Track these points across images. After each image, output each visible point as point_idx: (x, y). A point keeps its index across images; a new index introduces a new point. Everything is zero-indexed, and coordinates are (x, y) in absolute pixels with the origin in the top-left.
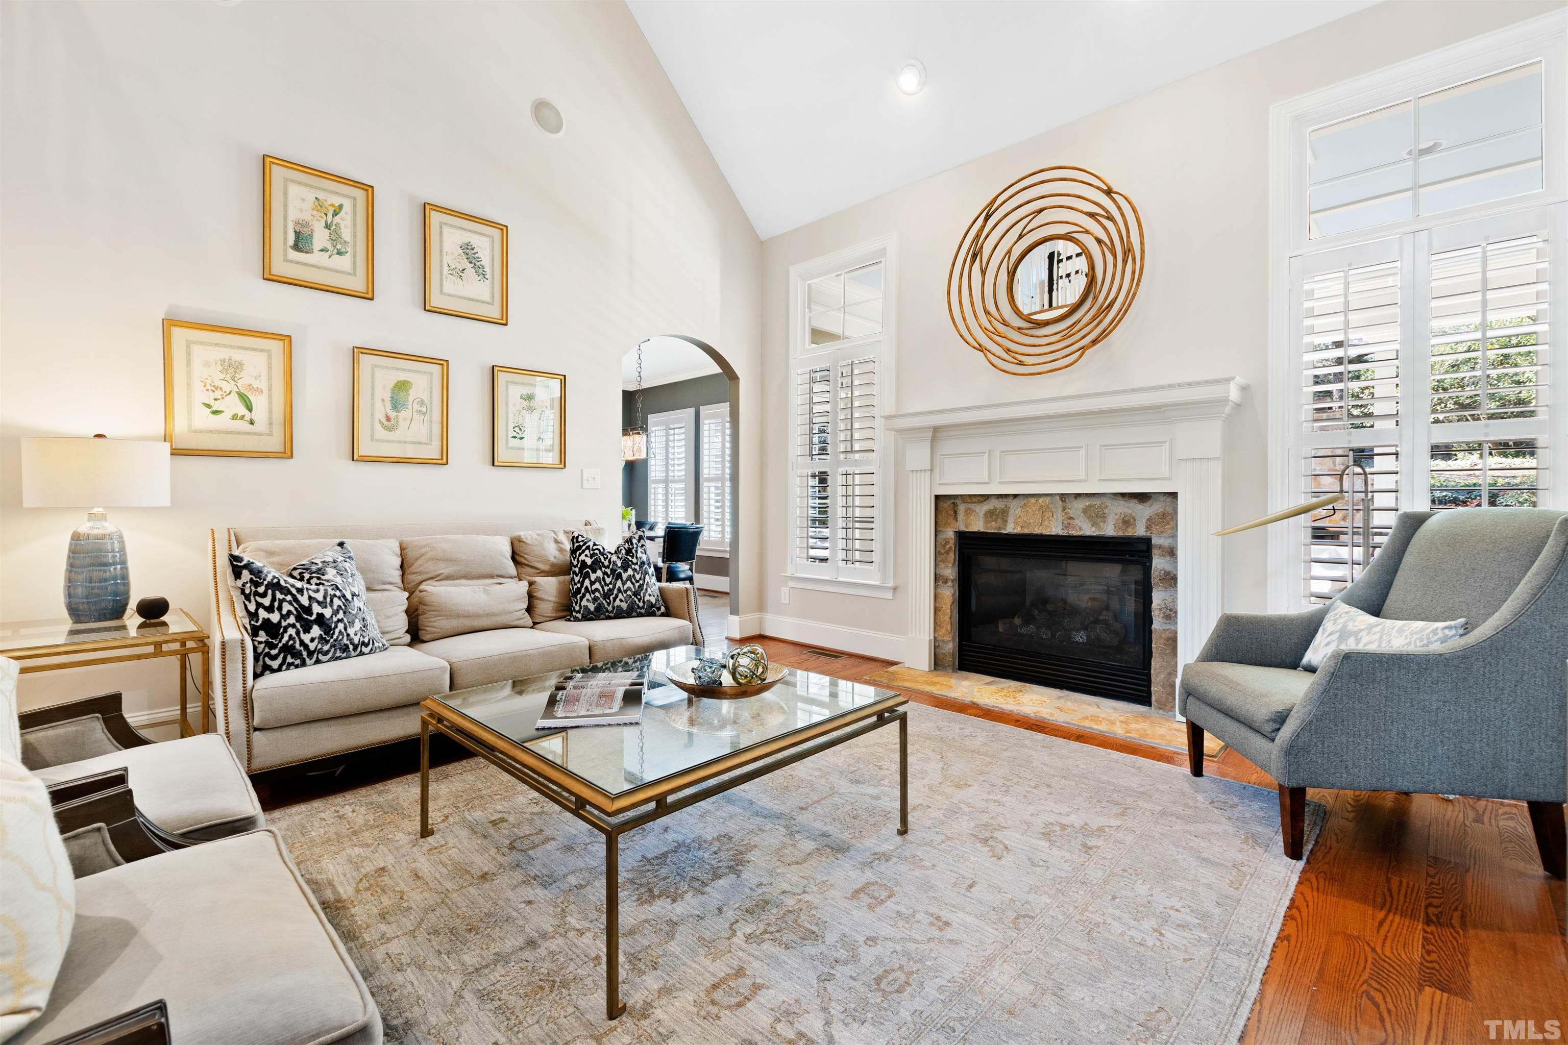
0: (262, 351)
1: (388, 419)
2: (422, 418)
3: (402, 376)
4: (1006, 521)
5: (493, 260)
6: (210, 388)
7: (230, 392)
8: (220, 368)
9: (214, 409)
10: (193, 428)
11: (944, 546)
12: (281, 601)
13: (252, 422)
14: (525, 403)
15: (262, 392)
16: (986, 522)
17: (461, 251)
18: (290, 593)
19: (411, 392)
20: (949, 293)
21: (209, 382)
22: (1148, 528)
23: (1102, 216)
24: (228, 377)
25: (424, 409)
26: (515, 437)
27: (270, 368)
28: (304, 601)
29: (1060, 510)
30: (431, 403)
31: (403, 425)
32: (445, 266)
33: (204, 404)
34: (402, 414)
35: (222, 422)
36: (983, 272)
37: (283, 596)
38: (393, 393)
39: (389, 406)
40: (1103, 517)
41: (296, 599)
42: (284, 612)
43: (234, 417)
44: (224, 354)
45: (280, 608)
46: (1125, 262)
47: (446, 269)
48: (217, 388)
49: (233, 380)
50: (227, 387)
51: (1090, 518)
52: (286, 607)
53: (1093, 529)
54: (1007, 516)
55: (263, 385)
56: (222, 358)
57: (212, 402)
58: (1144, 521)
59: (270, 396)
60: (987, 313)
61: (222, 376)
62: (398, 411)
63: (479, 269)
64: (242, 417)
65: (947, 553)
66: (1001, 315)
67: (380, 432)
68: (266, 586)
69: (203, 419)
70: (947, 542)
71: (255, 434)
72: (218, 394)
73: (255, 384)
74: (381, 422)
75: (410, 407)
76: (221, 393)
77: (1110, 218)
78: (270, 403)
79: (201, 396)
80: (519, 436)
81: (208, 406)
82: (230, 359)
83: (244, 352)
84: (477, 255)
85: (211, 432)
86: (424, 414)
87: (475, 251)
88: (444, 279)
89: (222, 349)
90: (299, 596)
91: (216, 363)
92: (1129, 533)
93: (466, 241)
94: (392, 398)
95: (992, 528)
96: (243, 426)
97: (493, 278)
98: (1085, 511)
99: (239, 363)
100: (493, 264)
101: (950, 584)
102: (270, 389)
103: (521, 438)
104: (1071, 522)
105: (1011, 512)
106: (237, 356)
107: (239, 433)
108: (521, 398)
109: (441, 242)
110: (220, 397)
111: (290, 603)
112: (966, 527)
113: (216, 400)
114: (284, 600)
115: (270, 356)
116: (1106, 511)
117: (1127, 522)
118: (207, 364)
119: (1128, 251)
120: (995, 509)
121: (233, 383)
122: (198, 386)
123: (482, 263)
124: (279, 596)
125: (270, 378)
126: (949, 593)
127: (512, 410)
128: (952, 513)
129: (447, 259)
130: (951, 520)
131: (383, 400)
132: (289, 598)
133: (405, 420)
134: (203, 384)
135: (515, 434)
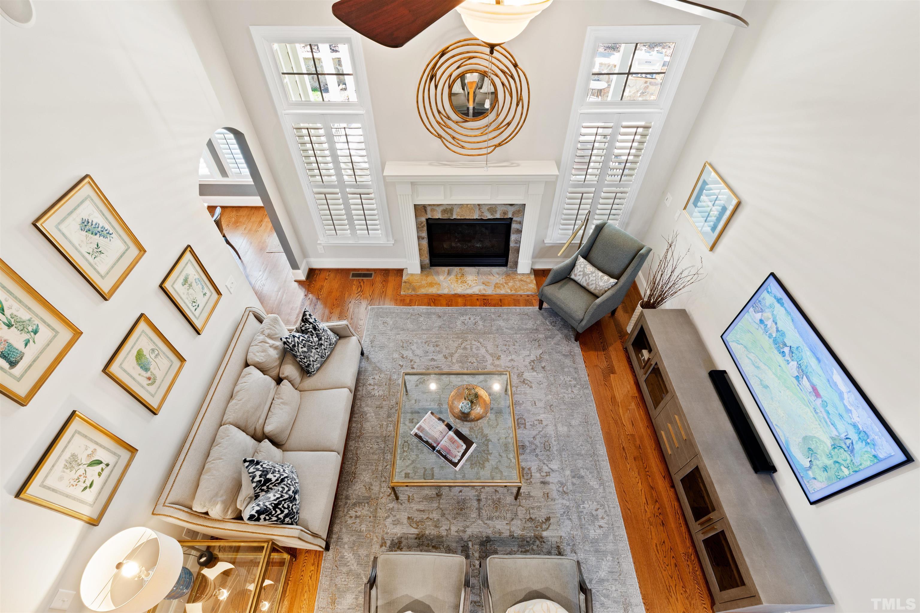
0: (73, 436)
1: (149, 379)
2: (159, 357)
3: (134, 352)
4: (452, 214)
5: (104, 215)
6: (76, 483)
7: (85, 470)
8: (68, 471)
9: (89, 486)
10: (92, 503)
11: (421, 224)
12: (283, 507)
13: (107, 465)
14: (187, 285)
15: (95, 450)
16: (442, 214)
17: (84, 233)
18: (281, 501)
19: (145, 353)
20: (417, 102)
21: (72, 482)
22: (513, 215)
23: (509, 75)
24: (77, 468)
25: (156, 352)
26: (196, 309)
27: (86, 437)
28: (286, 496)
29: (478, 209)
30: (156, 345)
31: (156, 372)
32: (87, 255)
33: (83, 490)
34: (152, 367)
35: (98, 482)
36: (436, 87)
37: (282, 505)
38: (139, 365)
39: (143, 373)
40: (496, 212)
41: (284, 500)
42: (286, 507)
43: (100, 474)
44: (61, 463)
45: (285, 508)
46: (517, 105)
47: (89, 257)
48: (78, 478)
49: (80, 465)
50: (81, 472)
51: (490, 212)
52: (286, 506)
53: (492, 216)
54: (453, 212)
55: (92, 446)
56: (63, 466)
57: (85, 485)
58: (511, 212)
59: (101, 446)
60: (439, 112)
61: (74, 471)
62: (149, 369)
63: (103, 233)
64: (102, 470)
65: (423, 227)
66: (446, 113)
67: (152, 389)
68: (273, 510)
69: (90, 495)
70: (422, 223)
71: (115, 466)
72: (82, 479)
73: (89, 452)
74: (148, 385)
75: (151, 360)
76: (82, 477)
77: (512, 77)
78: (104, 448)
79: (76, 492)
80: (196, 307)
81: (85, 488)
82: (67, 461)
83: (67, 450)
84: (94, 223)
85: (100, 493)
86: (158, 354)
87: (90, 221)
88: (95, 266)
89: (58, 464)
90: (284, 498)
91: (64, 472)
92: (506, 217)
93: (80, 221)
94: (141, 367)
95: (446, 217)
96: (107, 471)
97: (114, 228)
98: (488, 210)
99: (72, 456)
100: (106, 218)
101: (425, 239)
102: (97, 443)
103: (198, 306)
104: (482, 214)
105: (455, 210)
106: (67, 455)
107: (109, 476)
108: (183, 285)
109: (70, 242)
110: (85, 479)
111: (285, 503)
112: (432, 216)
113: (84, 482)
114: (283, 505)
115: (79, 433)
116: (497, 209)
117: (505, 213)
118: (61, 479)
119: (519, 100)
120: (447, 209)
121: (81, 466)
122: (71, 491)
123: (101, 226)
124: (280, 506)
125: (91, 440)
126: (425, 243)
127: (184, 297)
128: (424, 211)
129: (84, 250)
130: (423, 213)
131: (139, 375)
132: (283, 502)
133: (155, 369)
134: (72, 487)
135: (195, 308)
